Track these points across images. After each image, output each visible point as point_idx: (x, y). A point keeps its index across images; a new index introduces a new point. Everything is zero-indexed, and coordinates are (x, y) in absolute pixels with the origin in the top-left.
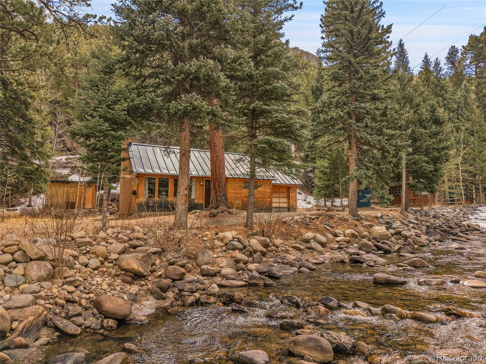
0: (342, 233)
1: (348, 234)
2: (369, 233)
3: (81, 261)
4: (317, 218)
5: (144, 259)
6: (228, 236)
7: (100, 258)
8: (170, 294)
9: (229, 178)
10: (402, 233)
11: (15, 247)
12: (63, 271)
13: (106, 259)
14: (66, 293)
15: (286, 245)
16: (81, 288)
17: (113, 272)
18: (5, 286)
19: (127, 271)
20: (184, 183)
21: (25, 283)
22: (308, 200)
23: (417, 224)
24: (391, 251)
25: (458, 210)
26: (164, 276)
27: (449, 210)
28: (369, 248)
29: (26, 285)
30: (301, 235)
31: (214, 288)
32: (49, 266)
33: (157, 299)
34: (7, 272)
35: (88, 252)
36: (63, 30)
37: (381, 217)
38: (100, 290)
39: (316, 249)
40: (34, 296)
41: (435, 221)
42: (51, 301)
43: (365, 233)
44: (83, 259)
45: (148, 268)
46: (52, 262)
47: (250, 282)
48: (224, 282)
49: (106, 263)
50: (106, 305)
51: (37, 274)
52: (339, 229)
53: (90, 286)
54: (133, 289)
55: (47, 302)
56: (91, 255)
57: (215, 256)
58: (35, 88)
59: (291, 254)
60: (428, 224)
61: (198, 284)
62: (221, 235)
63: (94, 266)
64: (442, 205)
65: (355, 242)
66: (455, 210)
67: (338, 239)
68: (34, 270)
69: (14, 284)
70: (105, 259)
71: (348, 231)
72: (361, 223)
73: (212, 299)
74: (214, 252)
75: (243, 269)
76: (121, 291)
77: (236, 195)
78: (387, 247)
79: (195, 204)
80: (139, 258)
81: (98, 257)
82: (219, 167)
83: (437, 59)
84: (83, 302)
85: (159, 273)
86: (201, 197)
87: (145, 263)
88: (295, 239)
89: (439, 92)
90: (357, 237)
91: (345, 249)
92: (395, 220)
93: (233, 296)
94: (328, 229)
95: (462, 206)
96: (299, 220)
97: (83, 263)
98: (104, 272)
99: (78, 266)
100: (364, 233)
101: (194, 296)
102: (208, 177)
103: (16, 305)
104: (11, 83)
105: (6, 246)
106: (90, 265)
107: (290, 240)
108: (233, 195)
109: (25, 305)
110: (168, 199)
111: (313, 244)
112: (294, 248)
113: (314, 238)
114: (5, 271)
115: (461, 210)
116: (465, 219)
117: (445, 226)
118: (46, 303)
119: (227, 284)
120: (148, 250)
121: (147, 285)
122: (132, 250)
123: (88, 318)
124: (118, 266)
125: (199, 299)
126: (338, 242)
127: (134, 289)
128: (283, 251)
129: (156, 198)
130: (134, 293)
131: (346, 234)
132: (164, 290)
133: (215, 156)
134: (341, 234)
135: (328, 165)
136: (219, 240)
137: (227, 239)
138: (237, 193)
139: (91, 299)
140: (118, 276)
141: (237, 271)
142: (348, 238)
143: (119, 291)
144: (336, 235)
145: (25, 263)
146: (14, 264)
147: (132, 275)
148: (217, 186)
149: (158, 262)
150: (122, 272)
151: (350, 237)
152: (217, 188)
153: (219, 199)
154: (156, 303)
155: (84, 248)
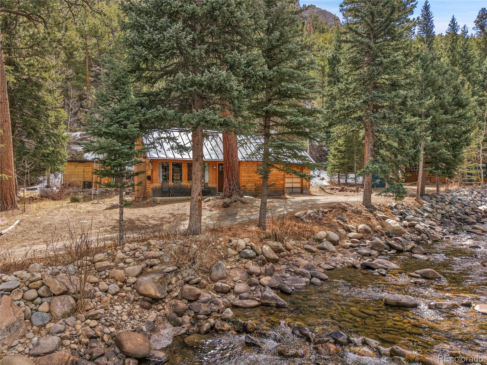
0: (355, 227)
1: (360, 229)
2: (383, 226)
3: (101, 288)
4: (330, 211)
5: (161, 280)
6: (241, 244)
7: (119, 283)
8: (187, 318)
9: (242, 161)
10: (416, 227)
11: (39, 282)
12: (85, 303)
13: (125, 282)
14: (89, 329)
15: (298, 246)
16: (103, 321)
17: (132, 297)
18: (32, 325)
19: (145, 296)
20: (198, 188)
21: (50, 321)
22: (322, 176)
23: (431, 213)
24: (404, 250)
25: (475, 193)
26: (180, 297)
27: (466, 193)
28: (381, 247)
29: (52, 324)
30: (314, 234)
31: (228, 313)
32: (72, 301)
33: (174, 326)
34: (34, 310)
35: (107, 277)
36: (70, 9)
37: (396, 207)
38: (121, 322)
39: (328, 249)
40: (59, 336)
41: (450, 208)
42: (76, 340)
43: (379, 227)
44: (103, 285)
45: (165, 289)
46: (74, 296)
47: (263, 302)
48: (237, 302)
49: (125, 287)
50: (127, 346)
51: (61, 311)
52: (352, 224)
53: (110, 318)
54: (151, 317)
55: (73, 342)
56: (110, 280)
57: (229, 267)
58: (47, 69)
59: (303, 257)
60: (443, 212)
61: (212, 304)
62: (234, 241)
63: (113, 292)
64: (460, 186)
65: (368, 237)
66: (473, 193)
67: (351, 235)
68: (58, 307)
69: (41, 323)
70: (123, 283)
71: (361, 226)
72: (375, 215)
73: (227, 326)
74: (227, 262)
75: (255, 285)
76: (140, 320)
77: (249, 178)
78: (400, 246)
79: (209, 188)
80: (156, 281)
81: (117, 281)
82: (232, 156)
83: (465, 26)
84: (106, 337)
85: (176, 294)
86: (214, 181)
87: (162, 285)
88: (308, 239)
89: (464, 64)
90: (370, 232)
91: (357, 248)
92: (409, 209)
93: (246, 325)
94: (341, 224)
95: (480, 187)
96: (312, 215)
97: (103, 290)
98: (123, 297)
99: (99, 293)
100: (377, 227)
101: (209, 322)
102: (221, 161)
103: (44, 351)
104: (22, 68)
105: (31, 282)
106: (109, 291)
107: (303, 240)
108: (246, 178)
109: (52, 349)
110: (182, 183)
111: (326, 244)
112: (306, 249)
113: (327, 237)
114: (31, 309)
115: (479, 193)
116: (483, 203)
117: (461, 212)
118: (71, 343)
119: (241, 305)
120: (164, 269)
121: (164, 309)
122: (149, 270)
123: (111, 358)
124: (136, 289)
125: (214, 325)
126: (350, 238)
127: (152, 315)
128: (295, 254)
129: (171, 183)
130: (153, 320)
131: (359, 229)
132: (180, 314)
133: (227, 144)
134: (354, 229)
135: (343, 143)
136: (232, 248)
137: (240, 248)
138: (250, 177)
139: (113, 334)
140: (137, 301)
141: (250, 285)
142: (361, 235)
143: (139, 321)
144: (349, 230)
145: (50, 298)
146: (39, 300)
147: (150, 299)
148: (230, 174)
149: (174, 280)
150: (141, 297)
151: (363, 233)
152: (230, 177)
153: (232, 187)
154: (173, 330)
155: (103, 272)
